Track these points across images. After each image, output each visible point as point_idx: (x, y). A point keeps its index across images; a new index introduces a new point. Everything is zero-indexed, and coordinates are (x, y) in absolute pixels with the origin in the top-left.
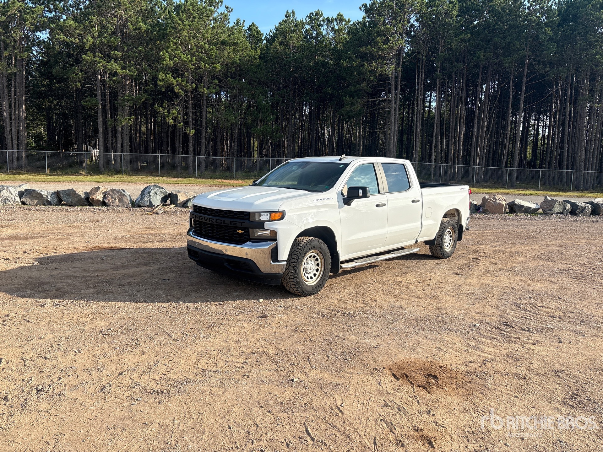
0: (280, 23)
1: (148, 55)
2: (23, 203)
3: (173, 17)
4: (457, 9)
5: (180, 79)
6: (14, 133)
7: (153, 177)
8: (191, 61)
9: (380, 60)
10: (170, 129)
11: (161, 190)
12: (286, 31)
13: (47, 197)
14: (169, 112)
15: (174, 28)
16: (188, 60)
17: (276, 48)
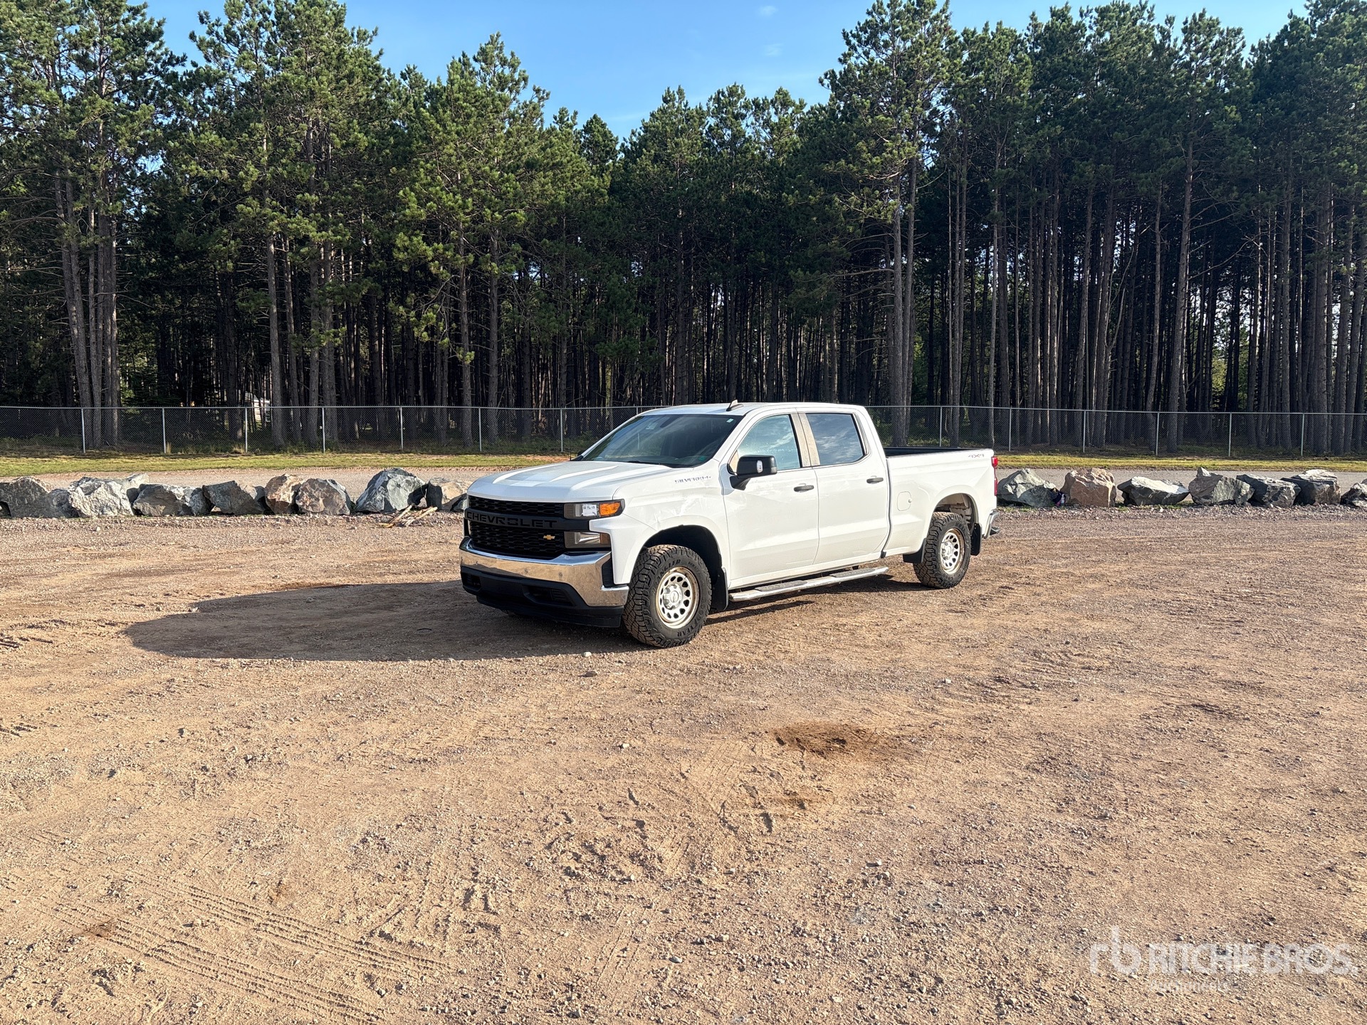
0: (652, 115)
1: (372, 198)
2: (138, 513)
3: (424, 117)
4: (1030, 74)
5: (441, 245)
6: (94, 371)
7: (388, 455)
8: (464, 207)
9: (867, 190)
10: (422, 350)
11: (409, 478)
12: (666, 131)
13: (184, 498)
14: (418, 316)
15: (427, 139)
16: (456, 206)
17: (643, 169)
